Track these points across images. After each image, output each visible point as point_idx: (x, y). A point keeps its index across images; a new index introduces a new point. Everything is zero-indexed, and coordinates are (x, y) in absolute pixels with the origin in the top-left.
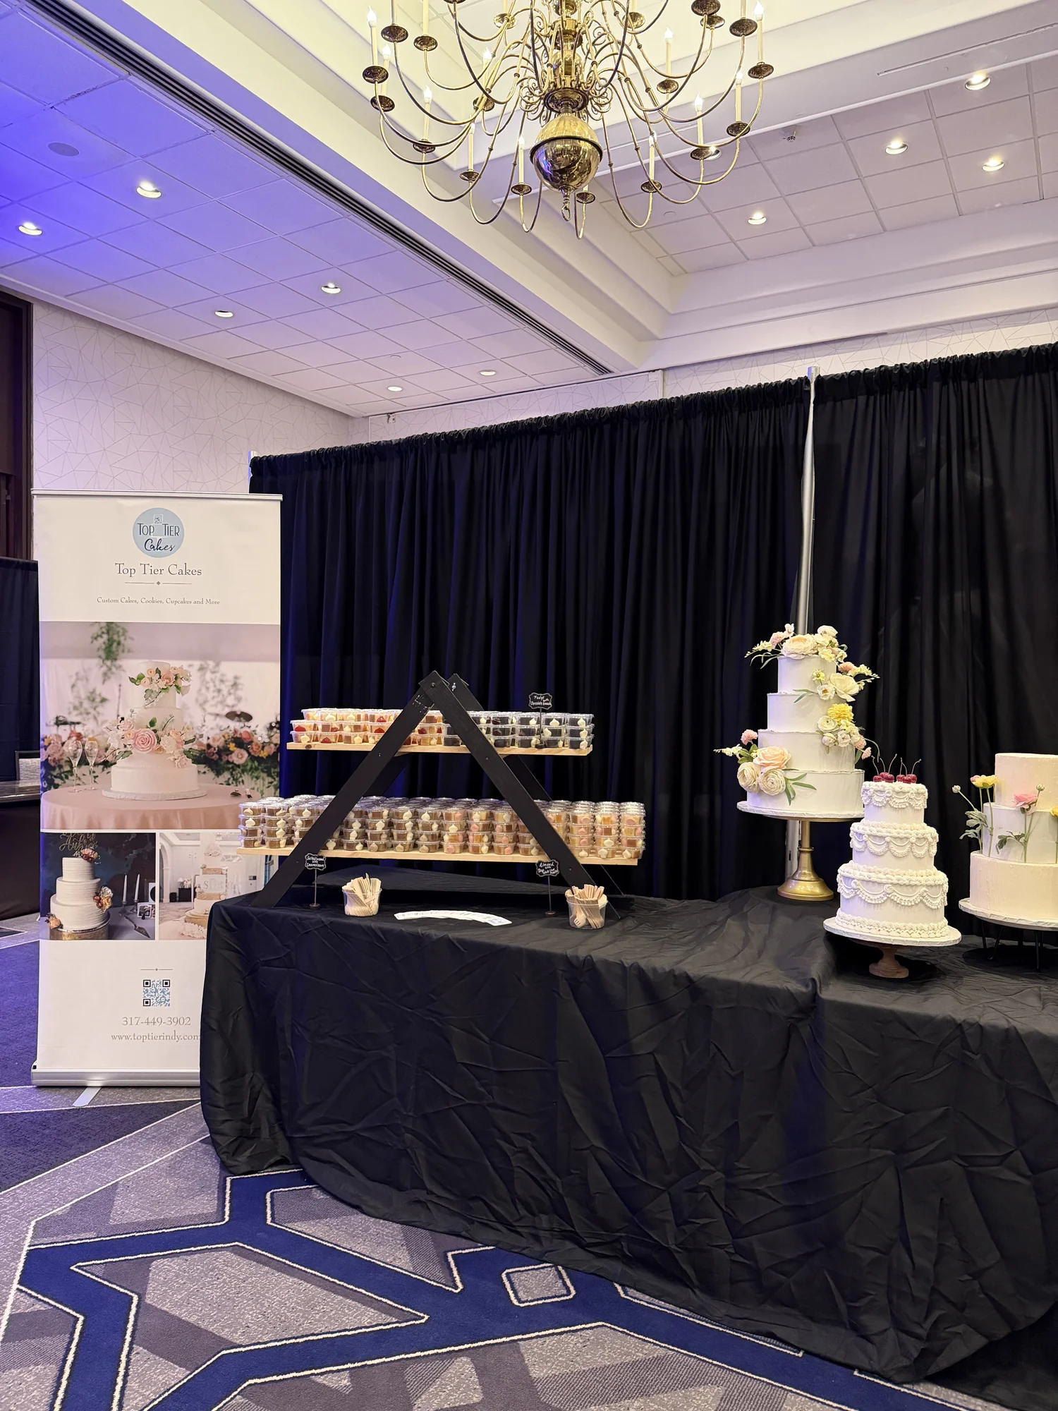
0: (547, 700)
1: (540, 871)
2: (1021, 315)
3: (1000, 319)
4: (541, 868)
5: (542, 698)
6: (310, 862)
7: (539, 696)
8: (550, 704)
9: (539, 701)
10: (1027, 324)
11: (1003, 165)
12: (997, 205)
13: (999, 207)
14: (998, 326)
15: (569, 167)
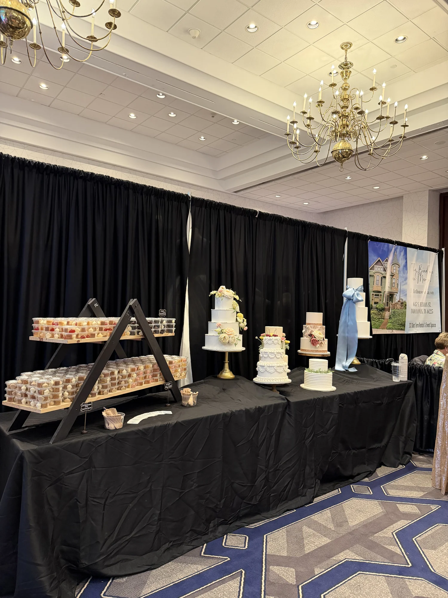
0: (165, 312)
1: (166, 387)
2: (33, 147)
3: (26, 146)
4: (166, 386)
5: (163, 311)
6: (84, 407)
7: (162, 311)
8: (165, 314)
9: (162, 313)
10: (36, 152)
11: (47, 88)
12: (32, 100)
13: (33, 101)
14: (24, 148)
15: (17, 28)
